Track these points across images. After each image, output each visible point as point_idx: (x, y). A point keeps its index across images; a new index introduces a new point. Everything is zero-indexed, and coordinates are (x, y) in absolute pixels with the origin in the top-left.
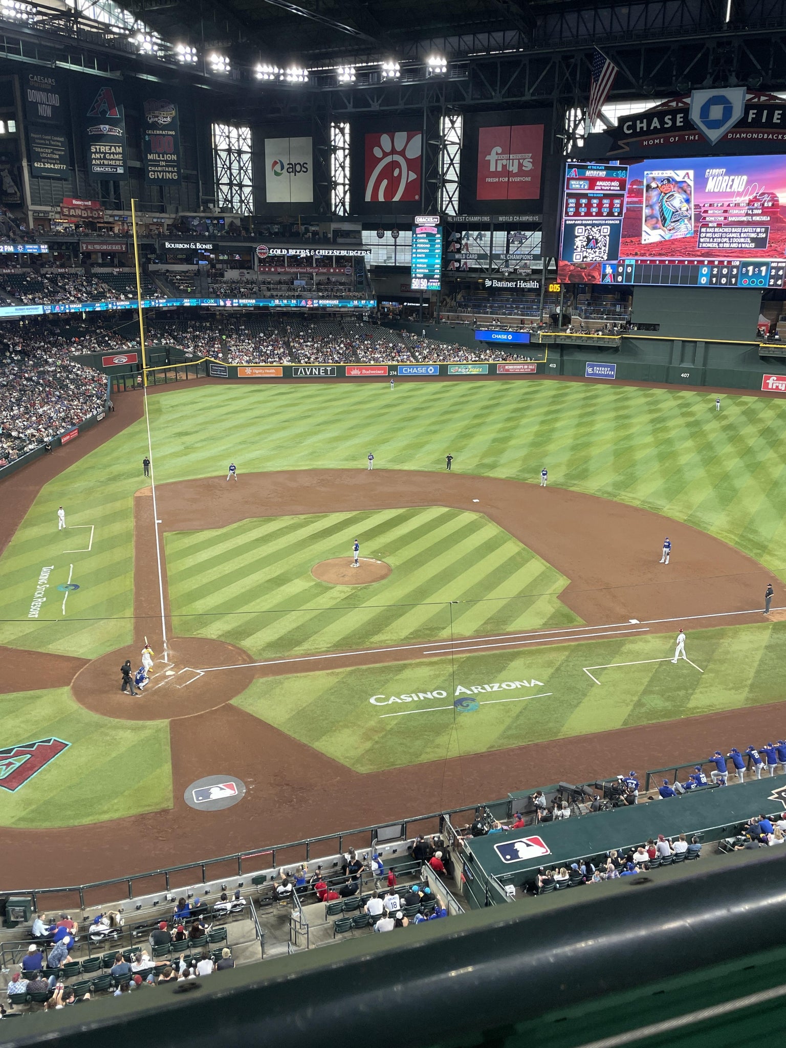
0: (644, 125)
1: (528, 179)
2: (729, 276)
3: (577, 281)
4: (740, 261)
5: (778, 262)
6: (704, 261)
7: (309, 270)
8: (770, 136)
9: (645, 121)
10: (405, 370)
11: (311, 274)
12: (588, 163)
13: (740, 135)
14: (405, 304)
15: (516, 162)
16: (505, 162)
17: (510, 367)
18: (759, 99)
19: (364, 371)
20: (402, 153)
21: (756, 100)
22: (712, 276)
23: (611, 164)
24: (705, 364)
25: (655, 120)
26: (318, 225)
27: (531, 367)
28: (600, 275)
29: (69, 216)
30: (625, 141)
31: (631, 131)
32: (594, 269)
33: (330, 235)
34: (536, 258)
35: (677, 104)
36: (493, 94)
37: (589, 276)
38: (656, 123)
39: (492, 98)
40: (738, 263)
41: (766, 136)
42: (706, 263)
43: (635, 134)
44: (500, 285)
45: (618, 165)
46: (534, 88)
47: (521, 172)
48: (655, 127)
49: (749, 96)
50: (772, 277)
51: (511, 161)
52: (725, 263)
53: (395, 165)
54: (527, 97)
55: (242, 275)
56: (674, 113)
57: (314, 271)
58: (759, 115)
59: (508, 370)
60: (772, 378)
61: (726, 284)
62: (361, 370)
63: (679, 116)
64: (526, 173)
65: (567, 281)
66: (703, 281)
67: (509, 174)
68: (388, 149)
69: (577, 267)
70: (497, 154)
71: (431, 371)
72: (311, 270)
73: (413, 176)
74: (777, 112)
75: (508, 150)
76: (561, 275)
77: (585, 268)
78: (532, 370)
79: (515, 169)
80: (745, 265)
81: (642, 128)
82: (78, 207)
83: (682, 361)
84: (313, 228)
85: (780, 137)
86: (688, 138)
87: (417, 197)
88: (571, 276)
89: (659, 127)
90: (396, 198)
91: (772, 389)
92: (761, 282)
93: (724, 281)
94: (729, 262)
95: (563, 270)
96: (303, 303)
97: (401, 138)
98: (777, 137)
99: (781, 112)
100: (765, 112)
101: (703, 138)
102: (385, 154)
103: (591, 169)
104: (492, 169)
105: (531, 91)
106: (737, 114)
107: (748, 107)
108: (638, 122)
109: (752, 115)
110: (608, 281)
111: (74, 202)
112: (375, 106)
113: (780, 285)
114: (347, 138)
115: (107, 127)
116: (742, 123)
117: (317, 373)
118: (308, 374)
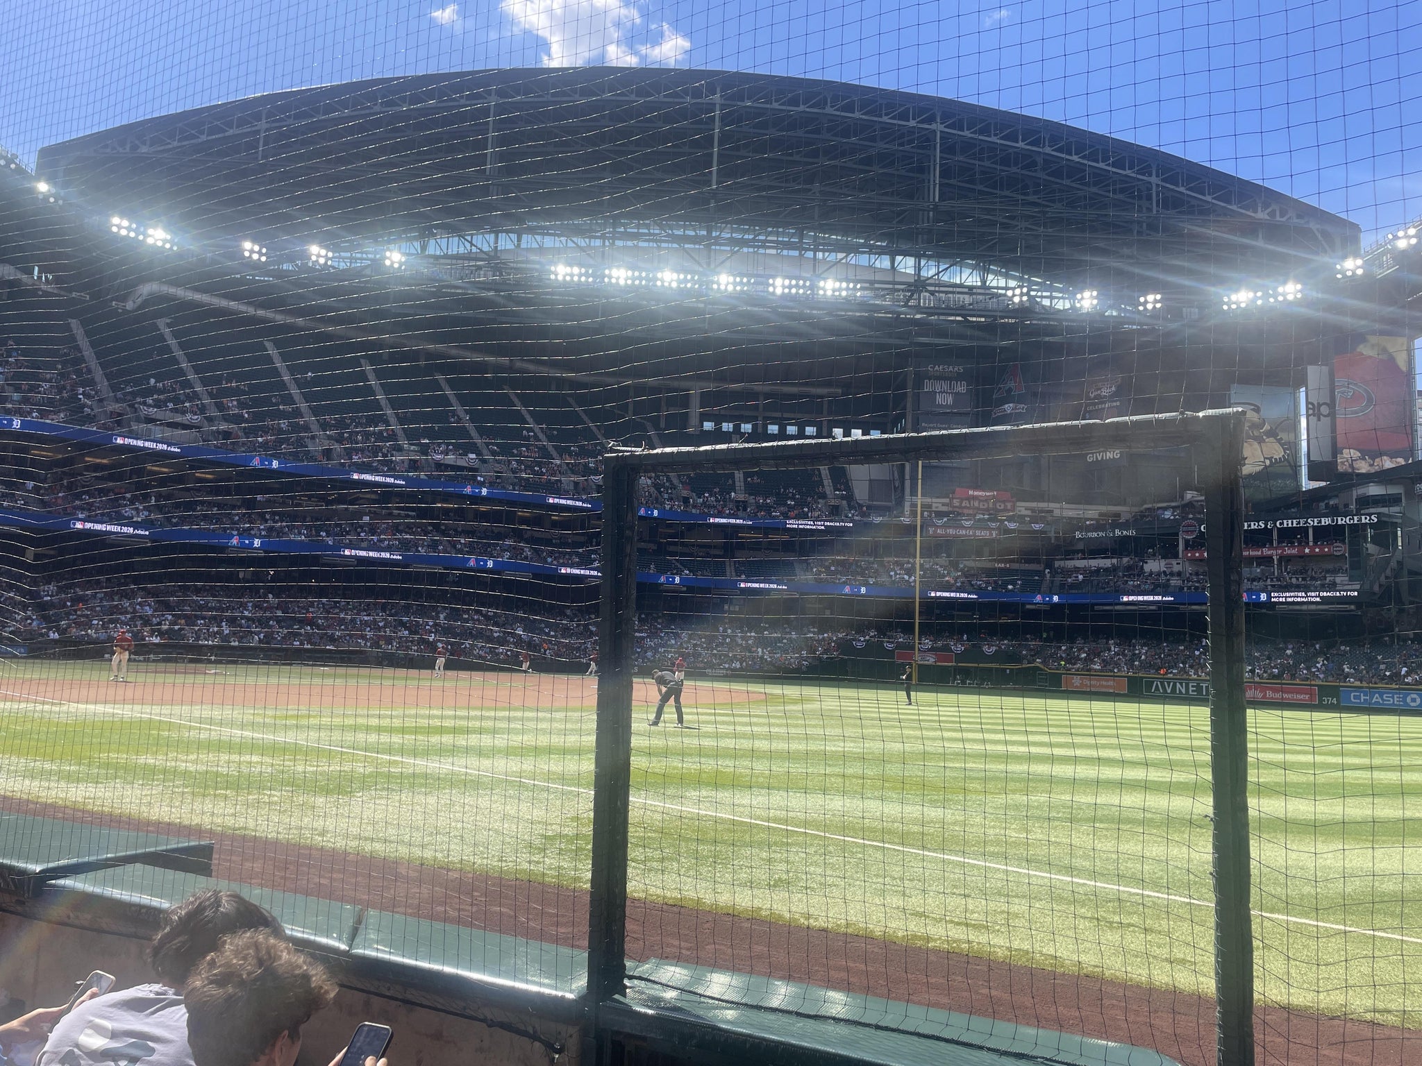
7: (1266, 552)
10: (1355, 697)
11: (1270, 558)
19: (1269, 694)
29: (960, 507)
55: (1169, 565)
57: (1275, 552)
62: (1263, 691)
71: (1415, 701)
72: (1270, 553)
82: (974, 498)
111: (971, 492)
115: (1011, 405)
117: (1184, 691)
118: (1169, 691)
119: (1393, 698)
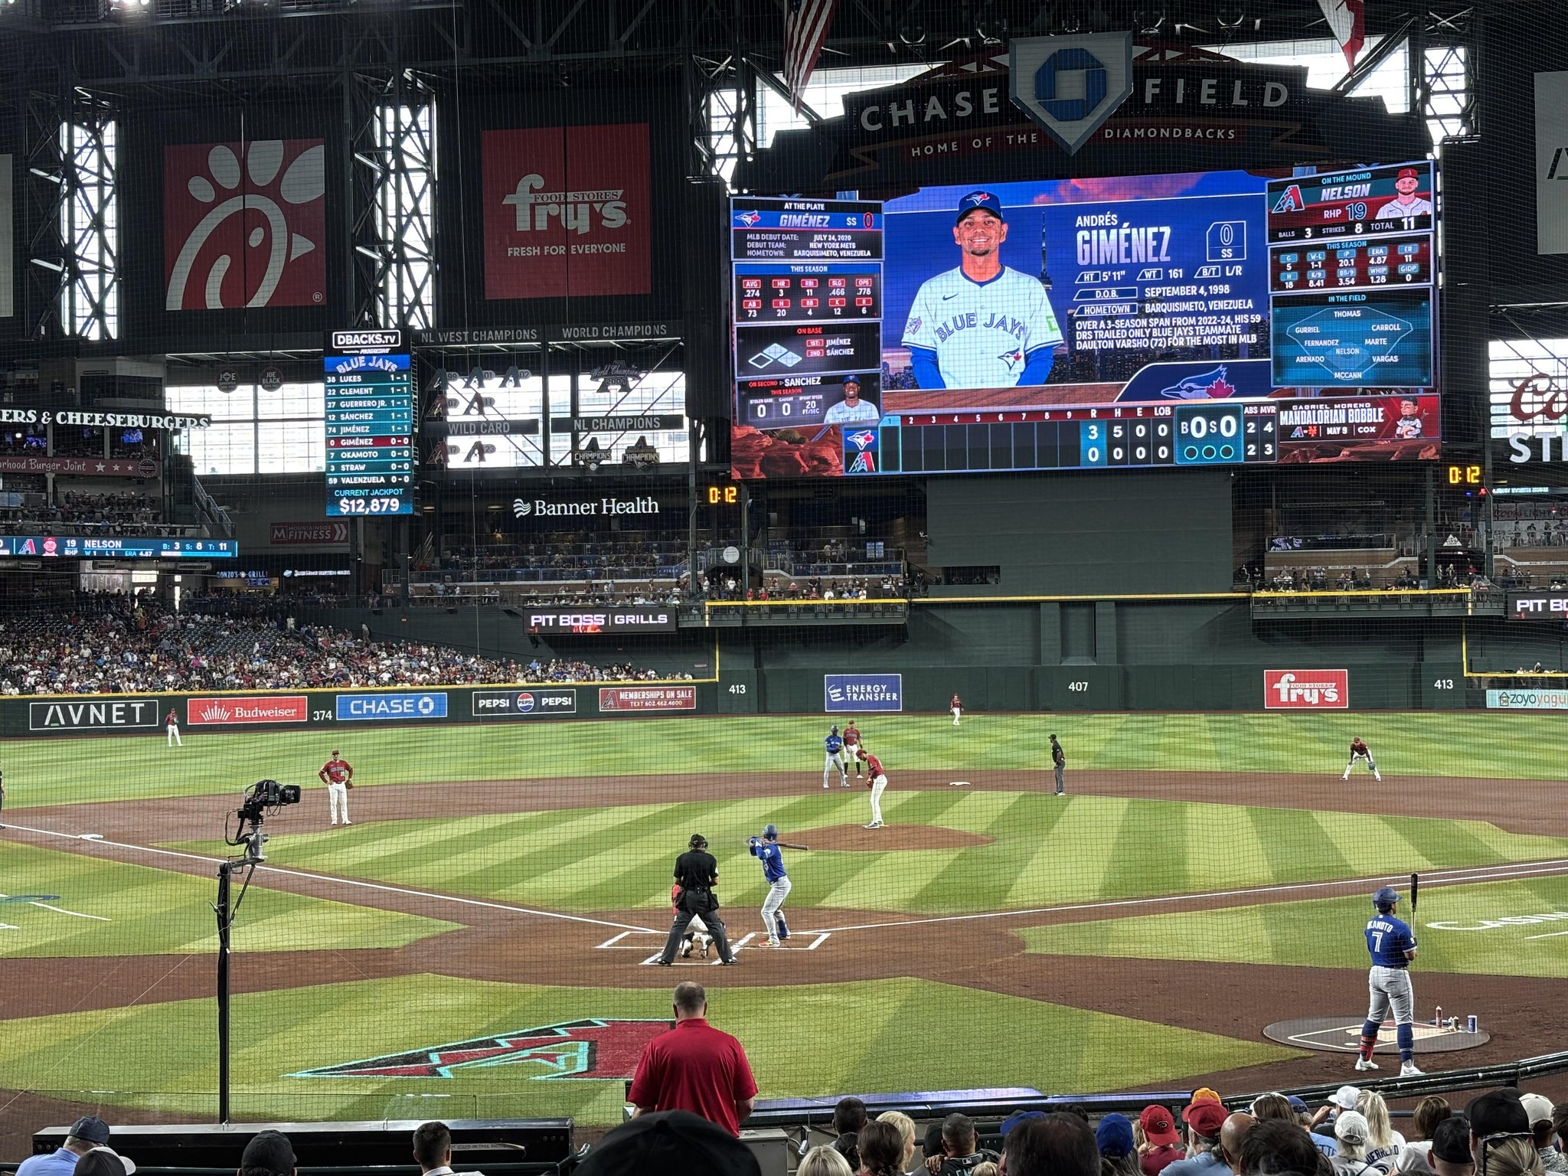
0: (909, 111)
1: (621, 248)
2: (1152, 442)
3: (782, 472)
4: (1172, 407)
5: (1259, 405)
6: (1088, 411)
7: (36, 465)
8: (1199, 133)
9: (909, 103)
10: (358, 707)
12: (785, 198)
13: (1132, 133)
14: (287, 573)
15: (584, 210)
16: (554, 210)
17: (631, 696)
18: (1163, 56)
19: (240, 712)
20: (272, 191)
21: (1157, 57)
22: (1112, 444)
23: (842, 197)
24: (1121, 656)
25: (934, 100)
26: (35, 367)
27: (682, 695)
28: (839, 454)
30: (866, 149)
31: (879, 126)
32: (823, 441)
33: (76, 390)
34: (670, 422)
35: (979, 68)
36: (527, 43)
37: (813, 458)
38: (934, 108)
39: (523, 51)
40: (1168, 412)
41: (1188, 133)
42: (1094, 414)
43: (888, 133)
44: (554, 510)
45: (858, 200)
46: (628, 33)
47: (598, 231)
48: (935, 117)
49: (1139, 51)
50: (1250, 438)
51: (571, 207)
52: (1139, 413)
53: (249, 219)
54: (616, 52)
56: (976, 86)
57: (50, 467)
58: (1168, 89)
59: (626, 703)
60: (1284, 679)
61: (1146, 460)
62: (230, 708)
63: (986, 93)
64: (613, 236)
65: (757, 474)
66: (1093, 456)
67: (569, 237)
68: (231, 181)
69: (780, 439)
70: (532, 190)
71: (427, 706)
73: (303, 246)
74: (1206, 82)
75: (560, 181)
76: (740, 460)
77: (801, 441)
78: (686, 702)
79: (583, 225)
80: (1187, 414)
81: (903, 119)
83: (1065, 653)
84: (21, 375)
85: (1220, 134)
86: (1015, 140)
87: (318, 297)
88: (766, 463)
89: (943, 116)
90: (260, 300)
91: (1290, 703)
92: (1227, 452)
93: (1141, 453)
94: (1148, 411)
95: (746, 448)
96: (28, 548)
97: (265, 156)
98: (1215, 133)
99: (1214, 82)
100: (1181, 83)
101: (1049, 139)
102: (223, 195)
103: (793, 211)
104: (523, 224)
105: (624, 38)
106: (1119, 87)
107: (1140, 72)
108: (894, 106)
109: (1151, 88)
110: (861, 466)
112: (206, 71)
113: (1272, 457)
114: (111, 155)
116: (1132, 107)
117: (102, 719)
118: (76, 721)
119: (402, 704)
